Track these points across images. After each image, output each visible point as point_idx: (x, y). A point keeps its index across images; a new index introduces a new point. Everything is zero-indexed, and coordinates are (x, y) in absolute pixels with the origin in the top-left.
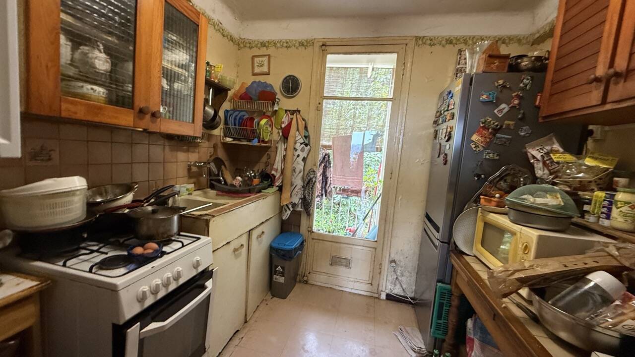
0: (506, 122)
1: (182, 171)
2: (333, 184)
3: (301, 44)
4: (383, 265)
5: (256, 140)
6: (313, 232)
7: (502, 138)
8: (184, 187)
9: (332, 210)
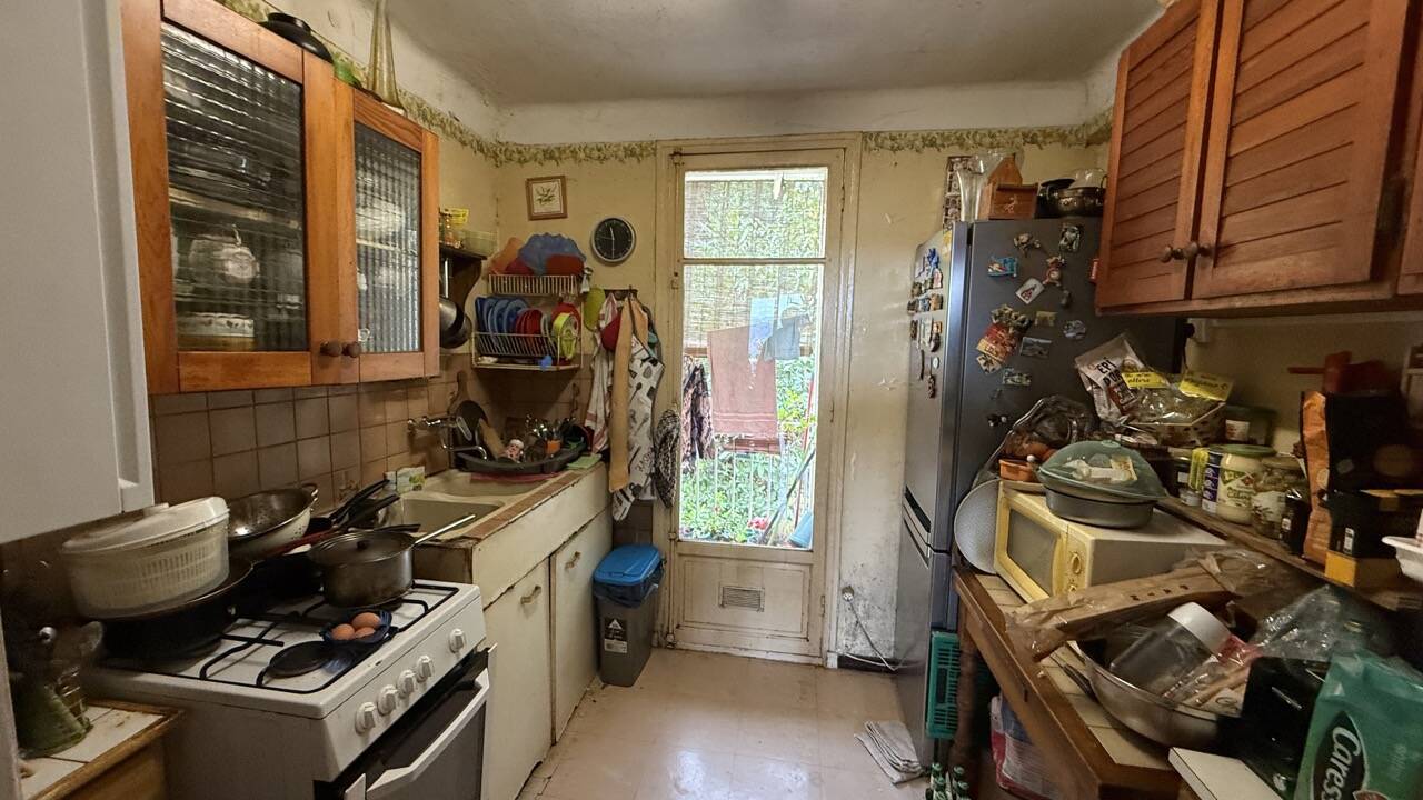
0: (1039, 314)
1: (397, 441)
2: (716, 431)
3: (630, 152)
4: (828, 599)
5: (548, 358)
6: (679, 541)
7: (1034, 343)
8: (404, 474)
9: (716, 474)
